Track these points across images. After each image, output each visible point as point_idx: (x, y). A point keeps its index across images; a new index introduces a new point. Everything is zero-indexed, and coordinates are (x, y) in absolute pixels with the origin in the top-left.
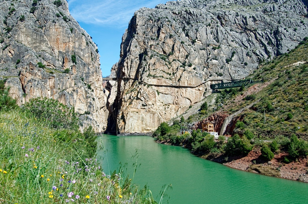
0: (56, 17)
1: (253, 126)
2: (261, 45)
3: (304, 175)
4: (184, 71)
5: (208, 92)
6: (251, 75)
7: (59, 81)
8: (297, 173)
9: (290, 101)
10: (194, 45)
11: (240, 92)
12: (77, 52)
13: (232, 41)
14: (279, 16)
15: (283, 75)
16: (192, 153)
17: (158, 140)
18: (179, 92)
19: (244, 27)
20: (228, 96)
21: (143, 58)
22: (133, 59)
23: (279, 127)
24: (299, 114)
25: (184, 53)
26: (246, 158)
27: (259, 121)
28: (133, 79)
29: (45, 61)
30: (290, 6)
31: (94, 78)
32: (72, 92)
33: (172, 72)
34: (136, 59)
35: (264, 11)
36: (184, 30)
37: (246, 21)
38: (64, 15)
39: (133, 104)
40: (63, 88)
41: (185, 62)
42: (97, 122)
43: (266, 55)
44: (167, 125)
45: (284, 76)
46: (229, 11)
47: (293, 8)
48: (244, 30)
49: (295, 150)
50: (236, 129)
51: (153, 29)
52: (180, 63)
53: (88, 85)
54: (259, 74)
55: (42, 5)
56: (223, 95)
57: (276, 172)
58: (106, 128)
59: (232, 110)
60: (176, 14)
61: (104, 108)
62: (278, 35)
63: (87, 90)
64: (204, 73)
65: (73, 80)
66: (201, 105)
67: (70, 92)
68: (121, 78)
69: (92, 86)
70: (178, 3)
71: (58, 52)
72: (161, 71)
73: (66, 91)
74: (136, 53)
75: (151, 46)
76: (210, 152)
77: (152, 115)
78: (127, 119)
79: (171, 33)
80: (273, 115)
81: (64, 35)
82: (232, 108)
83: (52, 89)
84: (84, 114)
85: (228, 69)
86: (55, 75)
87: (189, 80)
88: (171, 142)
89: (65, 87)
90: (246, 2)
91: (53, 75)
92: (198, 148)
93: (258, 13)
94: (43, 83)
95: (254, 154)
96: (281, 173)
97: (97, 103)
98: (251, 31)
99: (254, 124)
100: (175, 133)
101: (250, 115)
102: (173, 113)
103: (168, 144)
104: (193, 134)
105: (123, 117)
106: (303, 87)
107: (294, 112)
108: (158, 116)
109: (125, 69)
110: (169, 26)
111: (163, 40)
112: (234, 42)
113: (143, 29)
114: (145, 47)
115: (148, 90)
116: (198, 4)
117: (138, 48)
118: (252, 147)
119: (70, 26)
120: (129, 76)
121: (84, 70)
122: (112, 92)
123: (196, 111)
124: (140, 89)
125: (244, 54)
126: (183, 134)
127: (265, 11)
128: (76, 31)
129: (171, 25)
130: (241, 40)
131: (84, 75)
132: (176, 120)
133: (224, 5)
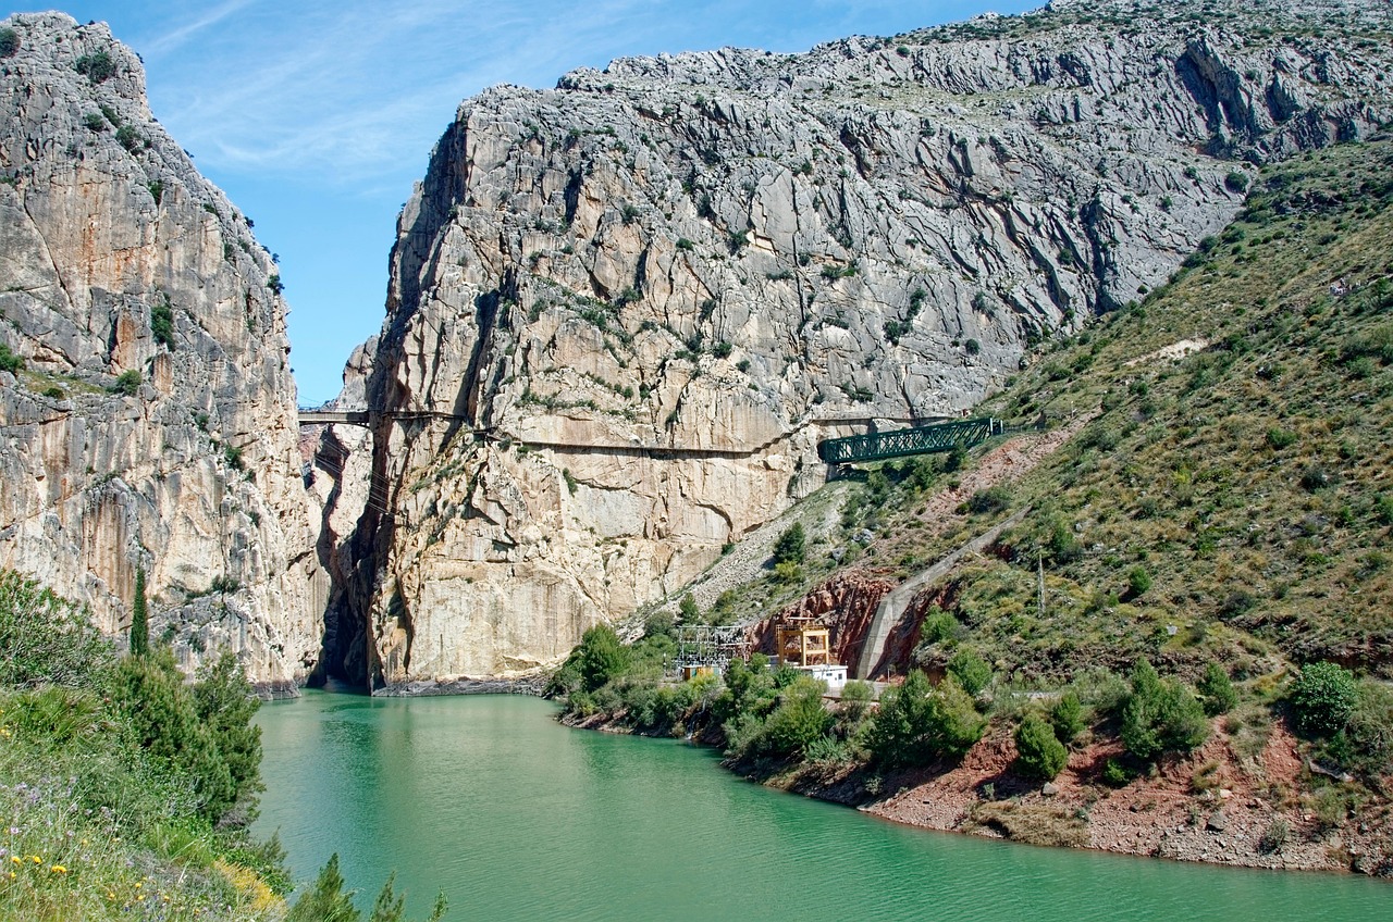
0: (87, 130)
1: (995, 630)
2: (1033, 266)
3: (1178, 832)
4: (694, 378)
5: (810, 475)
6: (994, 396)
7: (89, 431)
8: (1153, 824)
9: (1144, 513)
10: (740, 257)
11: (949, 477)
12: (177, 292)
13: (910, 243)
14: (1098, 143)
15: (1119, 402)
16: (726, 767)
17: (569, 711)
18: (673, 480)
19: (959, 184)
20: (899, 496)
21: (498, 317)
22: (449, 320)
23: (1096, 629)
24: (1177, 571)
25: (694, 295)
26: (956, 776)
27: (1020, 605)
28: (446, 418)
29: (25, 339)
30: (1140, 106)
31: (257, 413)
32: (151, 487)
33: (639, 384)
34: (464, 322)
35: (1039, 119)
36: (690, 186)
37: (966, 160)
38: (124, 122)
39: (449, 541)
40: (107, 466)
41: (700, 336)
42: (275, 630)
43: (1055, 308)
44: (614, 641)
45: (1123, 403)
46: (893, 114)
47: (1153, 113)
48: (957, 195)
49: (1148, 729)
50: (924, 646)
51: (547, 182)
52: (673, 339)
53: (229, 448)
54: (1029, 393)
55: (19, 74)
56: (877, 491)
57: (1074, 826)
58: (316, 657)
59: (910, 560)
60: (653, 115)
61: (305, 561)
62: (1100, 225)
63: (222, 472)
64: (786, 387)
65: (159, 425)
66: (777, 539)
67: (141, 487)
68: (391, 413)
69: (249, 453)
70: (663, 65)
71: (87, 294)
72: (583, 376)
73: (123, 478)
74: (463, 293)
75: (535, 259)
76: (803, 758)
77: (542, 590)
78: (421, 613)
79: (629, 202)
80: (1076, 578)
81: (121, 212)
82: (911, 551)
83: (53, 469)
84: (208, 592)
85: (897, 368)
86: (69, 403)
87: (720, 418)
88: (631, 720)
89: (118, 462)
90: (961, 75)
91: (62, 405)
92: (753, 745)
93: (1013, 125)
94: (13, 442)
95: (988, 757)
96: (1094, 832)
97: (271, 539)
98: (990, 203)
99: (999, 621)
100: (653, 678)
101: (982, 582)
102: (642, 582)
103: (616, 730)
104: (734, 679)
105: (399, 607)
106: (1192, 453)
107: (1155, 564)
108: (574, 596)
109: (408, 371)
110: (621, 171)
111: (594, 232)
112: (919, 246)
113: (498, 183)
114: (506, 263)
115: (520, 468)
116: (756, 73)
117: (472, 267)
118: (982, 727)
119: (149, 173)
120: (430, 401)
121: (210, 379)
122: (346, 481)
123: (751, 570)
124: (483, 465)
125: (962, 303)
126: (686, 678)
127: (1041, 120)
128: (179, 195)
129: (632, 167)
130: (947, 239)
131: (210, 402)
132: (657, 611)
133: (869, 86)
